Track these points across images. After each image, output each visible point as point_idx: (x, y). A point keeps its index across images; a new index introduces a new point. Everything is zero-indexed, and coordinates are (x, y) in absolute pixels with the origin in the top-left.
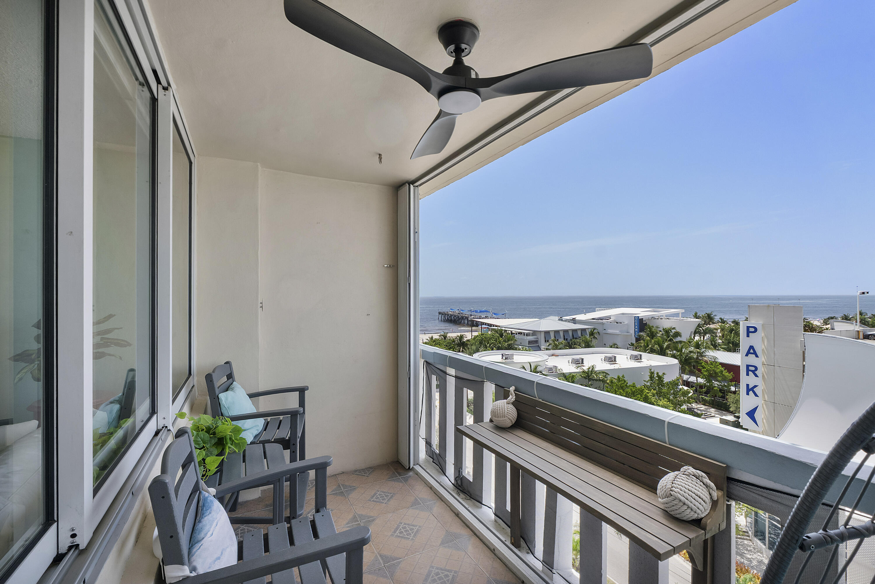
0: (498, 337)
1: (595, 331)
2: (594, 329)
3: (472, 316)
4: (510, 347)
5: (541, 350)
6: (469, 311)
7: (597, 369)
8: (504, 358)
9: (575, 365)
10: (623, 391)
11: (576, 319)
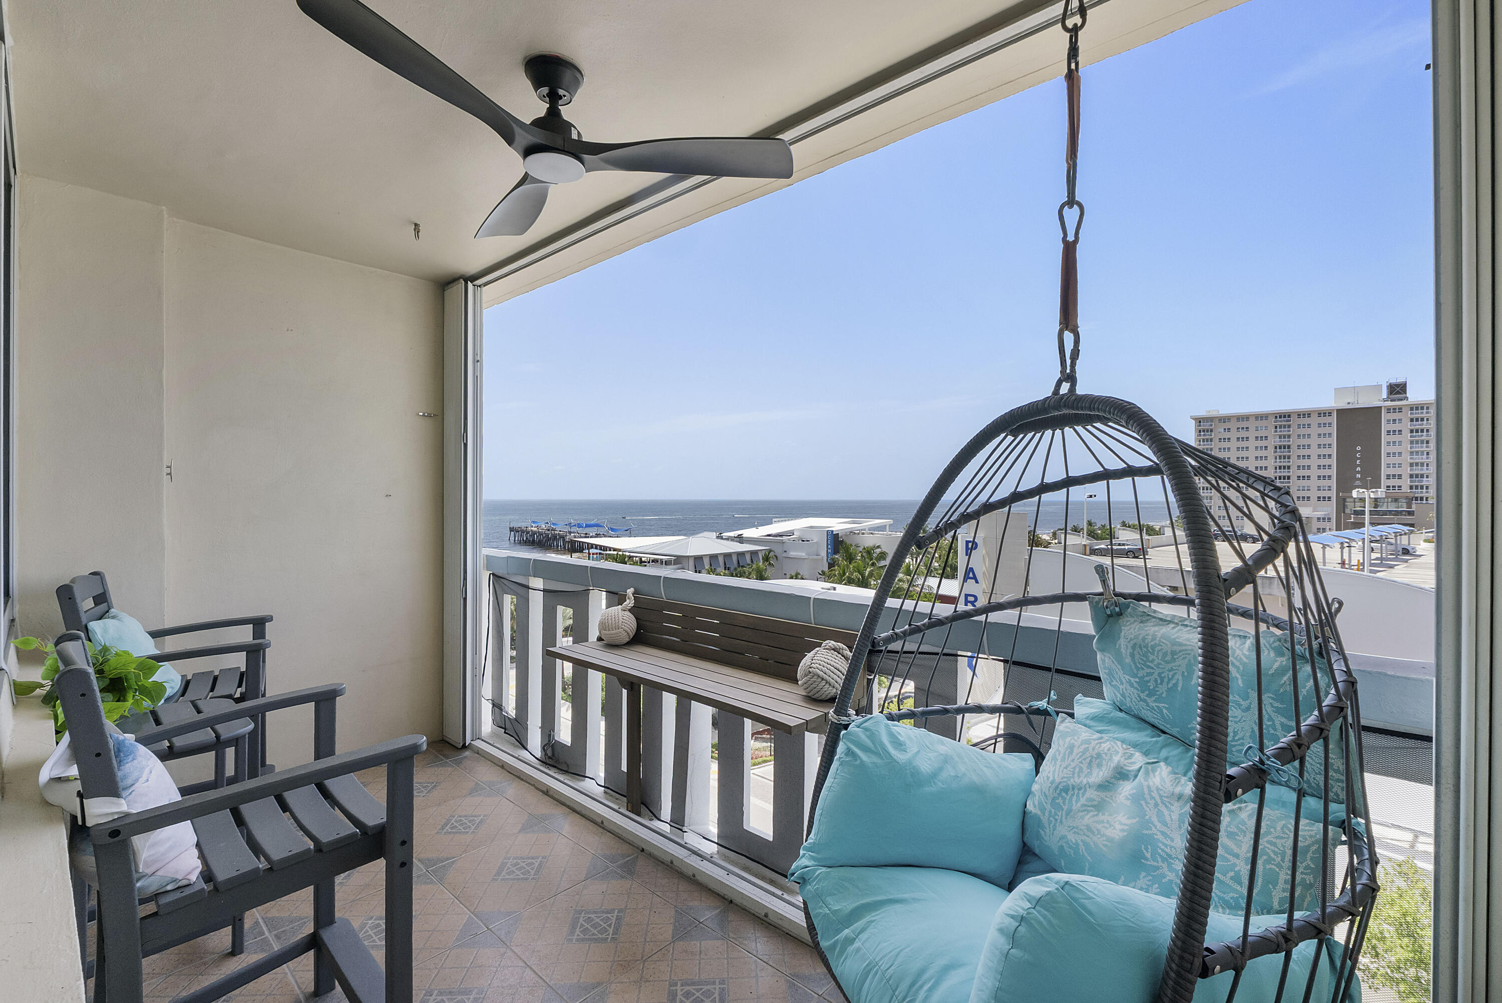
1: (772, 554)
2: (770, 551)
3: (572, 535)
6: (566, 525)
11: (743, 536)
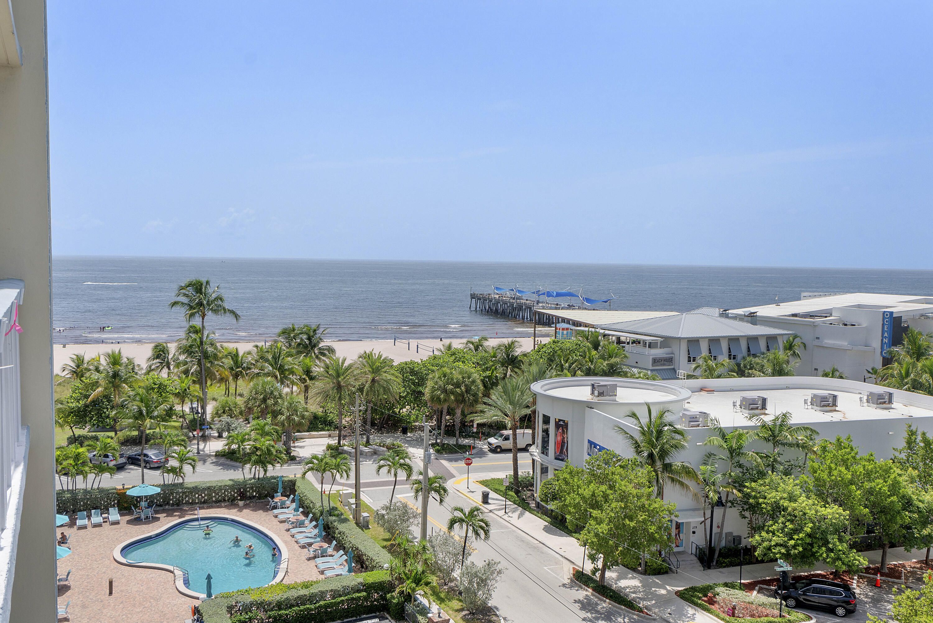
0: (589, 349)
1: (797, 340)
2: (795, 337)
3: (540, 305)
4: (612, 371)
5: (678, 378)
6: (534, 293)
7: (795, 420)
8: (596, 393)
9: (747, 411)
10: (847, 468)
11: (758, 314)
